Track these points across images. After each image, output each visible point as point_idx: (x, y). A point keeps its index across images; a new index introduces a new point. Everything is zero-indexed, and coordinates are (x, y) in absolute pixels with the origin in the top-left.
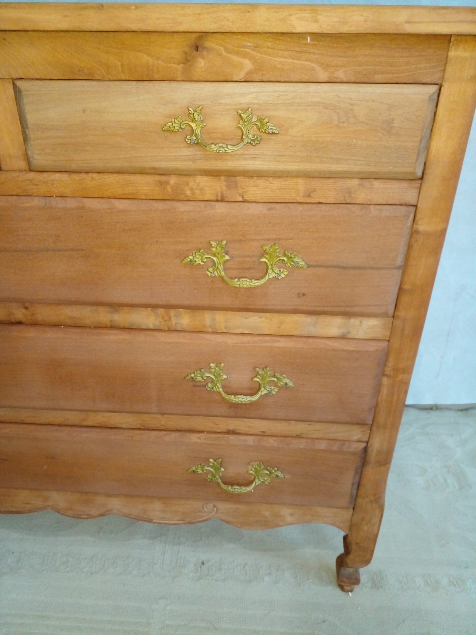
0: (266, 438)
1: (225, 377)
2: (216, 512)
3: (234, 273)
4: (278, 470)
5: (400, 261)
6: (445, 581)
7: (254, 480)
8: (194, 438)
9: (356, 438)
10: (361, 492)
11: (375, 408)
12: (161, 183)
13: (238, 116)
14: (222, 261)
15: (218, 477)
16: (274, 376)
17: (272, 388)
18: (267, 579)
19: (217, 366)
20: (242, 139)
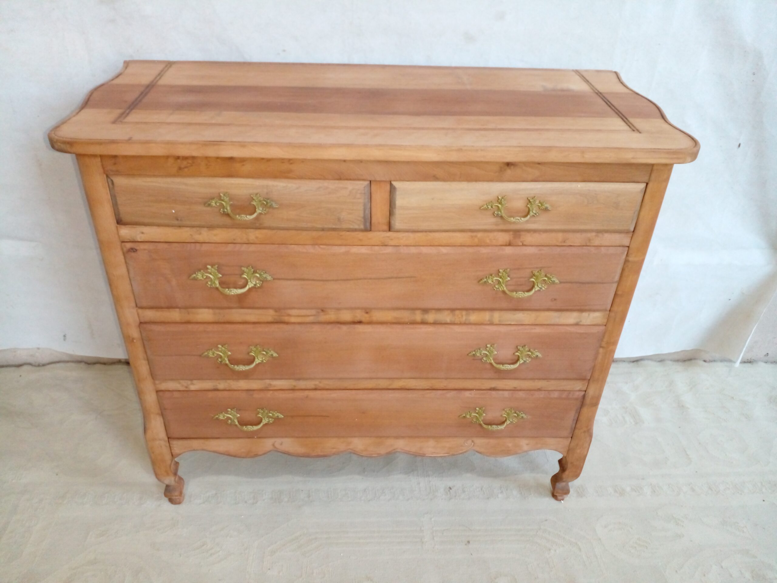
0: (517, 392)
1: (496, 353)
2: (473, 445)
3: (512, 288)
4: (523, 413)
5: (617, 278)
6: (628, 489)
7: (506, 420)
8: (467, 394)
9: (578, 388)
10: (578, 426)
11: (594, 368)
12: (472, 237)
13: (528, 201)
14: (505, 281)
15: (480, 420)
16: (529, 351)
17: (527, 359)
18: (500, 496)
19: (491, 346)
20: (528, 213)
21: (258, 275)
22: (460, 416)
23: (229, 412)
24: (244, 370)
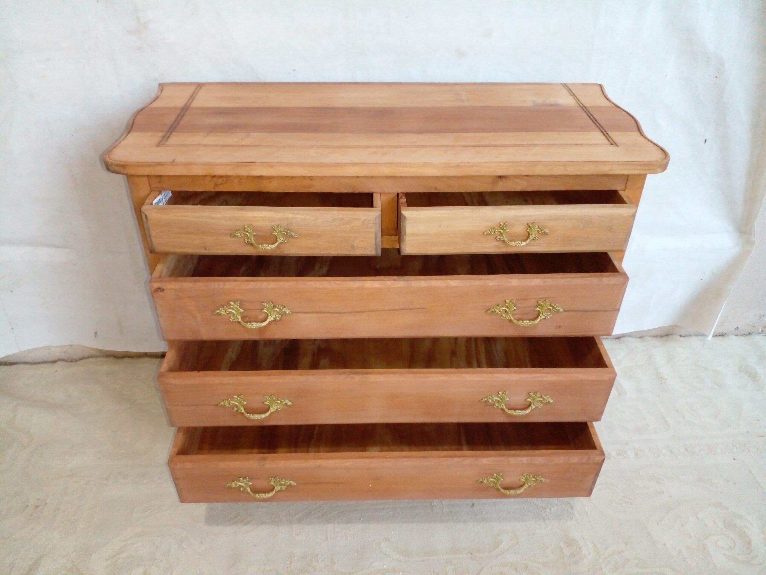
1: (508, 399)
3: (518, 317)
4: (542, 477)
7: (524, 484)
13: (527, 227)
15: (498, 485)
16: (541, 397)
17: (539, 404)
19: (503, 393)
20: (528, 237)
21: (278, 310)
22: (477, 481)
23: (241, 481)
24: (259, 418)
